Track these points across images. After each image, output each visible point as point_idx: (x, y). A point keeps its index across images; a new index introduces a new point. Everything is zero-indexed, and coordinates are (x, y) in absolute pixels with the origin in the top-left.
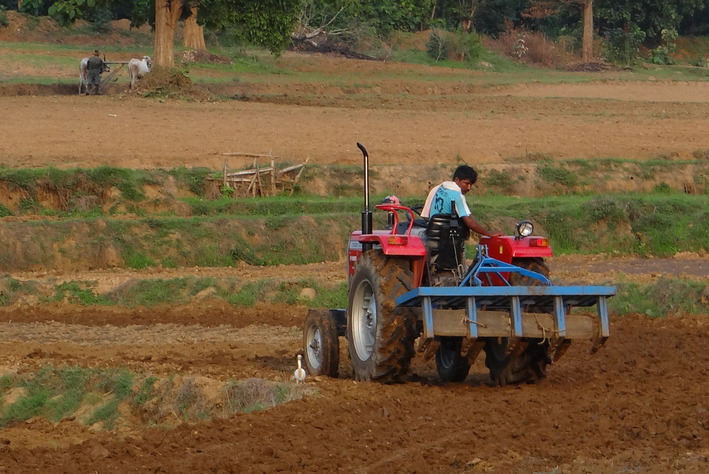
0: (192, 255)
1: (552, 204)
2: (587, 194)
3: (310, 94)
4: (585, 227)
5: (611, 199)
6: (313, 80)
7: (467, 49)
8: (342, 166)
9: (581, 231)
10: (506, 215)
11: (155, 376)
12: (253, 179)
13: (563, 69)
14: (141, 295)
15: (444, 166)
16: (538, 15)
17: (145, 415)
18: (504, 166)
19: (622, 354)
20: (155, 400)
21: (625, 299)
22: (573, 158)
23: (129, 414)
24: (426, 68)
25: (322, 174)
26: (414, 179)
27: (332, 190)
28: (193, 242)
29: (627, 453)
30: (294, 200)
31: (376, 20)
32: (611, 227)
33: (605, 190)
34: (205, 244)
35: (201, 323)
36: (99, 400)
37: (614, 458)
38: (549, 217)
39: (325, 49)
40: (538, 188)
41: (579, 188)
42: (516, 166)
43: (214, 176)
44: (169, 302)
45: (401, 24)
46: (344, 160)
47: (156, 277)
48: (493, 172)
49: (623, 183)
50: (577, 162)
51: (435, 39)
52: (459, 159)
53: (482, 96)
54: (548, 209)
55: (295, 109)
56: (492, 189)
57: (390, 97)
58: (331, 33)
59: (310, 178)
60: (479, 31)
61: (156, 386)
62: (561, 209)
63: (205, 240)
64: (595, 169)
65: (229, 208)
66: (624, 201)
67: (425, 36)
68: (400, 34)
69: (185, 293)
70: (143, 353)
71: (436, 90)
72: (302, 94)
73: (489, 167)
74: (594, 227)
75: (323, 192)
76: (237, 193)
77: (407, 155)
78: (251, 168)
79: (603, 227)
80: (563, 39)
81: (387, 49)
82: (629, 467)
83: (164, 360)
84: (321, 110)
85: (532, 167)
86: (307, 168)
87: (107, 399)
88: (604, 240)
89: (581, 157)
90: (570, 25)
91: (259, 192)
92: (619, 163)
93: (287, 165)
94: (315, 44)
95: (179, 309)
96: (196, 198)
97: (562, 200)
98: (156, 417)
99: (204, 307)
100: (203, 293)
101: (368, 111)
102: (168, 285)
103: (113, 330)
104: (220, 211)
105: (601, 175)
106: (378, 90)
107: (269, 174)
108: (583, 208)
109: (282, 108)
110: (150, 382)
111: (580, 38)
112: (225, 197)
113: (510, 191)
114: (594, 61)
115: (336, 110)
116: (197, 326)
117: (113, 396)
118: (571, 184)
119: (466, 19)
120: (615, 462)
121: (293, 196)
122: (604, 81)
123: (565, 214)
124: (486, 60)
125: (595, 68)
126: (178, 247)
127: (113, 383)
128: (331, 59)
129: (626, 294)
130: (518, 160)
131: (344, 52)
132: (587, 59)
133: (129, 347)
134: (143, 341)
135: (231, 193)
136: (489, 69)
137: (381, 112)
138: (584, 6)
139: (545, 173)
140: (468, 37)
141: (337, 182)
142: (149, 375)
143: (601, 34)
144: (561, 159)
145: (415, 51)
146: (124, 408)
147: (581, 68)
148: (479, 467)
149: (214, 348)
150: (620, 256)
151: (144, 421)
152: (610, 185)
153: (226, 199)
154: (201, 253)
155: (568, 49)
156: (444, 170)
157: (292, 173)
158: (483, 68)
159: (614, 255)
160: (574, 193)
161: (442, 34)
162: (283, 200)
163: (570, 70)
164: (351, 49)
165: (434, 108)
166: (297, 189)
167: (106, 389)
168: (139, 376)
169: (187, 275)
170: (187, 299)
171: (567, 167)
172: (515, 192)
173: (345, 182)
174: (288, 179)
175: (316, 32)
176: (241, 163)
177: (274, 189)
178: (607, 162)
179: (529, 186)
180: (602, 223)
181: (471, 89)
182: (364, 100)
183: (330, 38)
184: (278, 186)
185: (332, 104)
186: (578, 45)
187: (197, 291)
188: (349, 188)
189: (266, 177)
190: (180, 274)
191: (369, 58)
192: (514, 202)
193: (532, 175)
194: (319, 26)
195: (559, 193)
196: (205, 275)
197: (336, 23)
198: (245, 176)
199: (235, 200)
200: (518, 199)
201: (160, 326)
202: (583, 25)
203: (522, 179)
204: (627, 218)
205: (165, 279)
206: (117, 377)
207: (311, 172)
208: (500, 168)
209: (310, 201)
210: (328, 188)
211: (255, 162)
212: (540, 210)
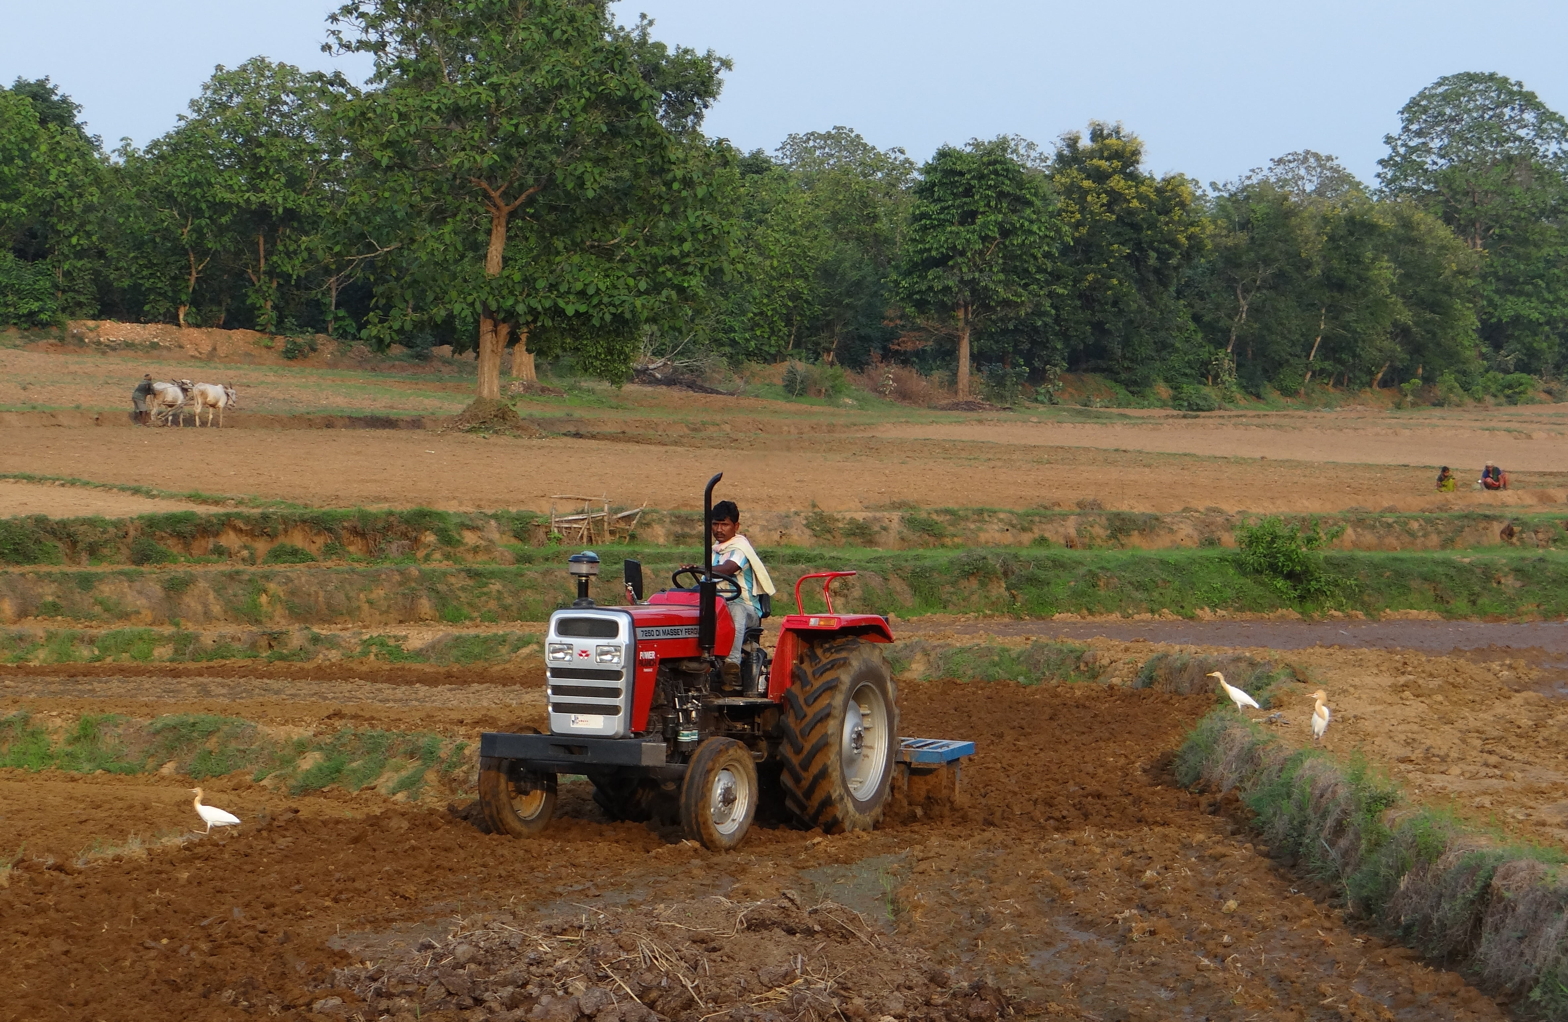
0: (514, 608)
1: (917, 558)
2: (957, 547)
3: (651, 432)
4: (953, 584)
5: (984, 553)
6: (655, 416)
7: (828, 384)
8: (684, 511)
9: (949, 588)
10: (865, 569)
11: (466, 741)
12: (583, 525)
13: (935, 408)
14: (455, 652)
15: (797, 514)
16: (909, 347)
17: (454, 785)
18: (864, 514)
19: (989, 725)
20: (465, 768)
21: (995, 664)
22: (943, 506)
23: (436, 784)
24: (782, 405)
25: (661, 521)
26: (763, 528)
27: (672, 538)
28: (515, 594)
29: (987, 835)
30: (630, 549)
31: (728, 349)
32: (983, 584)
33: (977, 544)
34: (529, 596)
35: (522, 684)
36: (403, 767)
37: (972, 840)
38: (914, 572)
39: (670, 382)
40: (903, 539)
41: (948, 541)
42: (878, 515)
43: (540, 521)
44: (486, 660)
45: (755, 355)
46: (686, 505)
47: (472, 632)
48: (852, 521)
49: (997, 535)
50: (947, 512)
51: (792, 372)
52: (814, 506)
53: (843, 436)
54: (912, 563)
55: (634, 448)
56: (851, 539)
57: (741, 436)
58: (676, 363)
59: (648, 525)
60: (842, 364)
61: (467, 752)
62: (927, 563)
63: (529, 592)
64: (966, 519)
65: (556, 557)
66: (998, 556)
67: (781, 369)
68: (755, 366)
69: (504, 650)
70: (455, 716)
71: (792, 429)
72: (641, 431)
73: (848, 516)
74: (964, 583)
75: (661, 540)
76: (566, 540)
77: (756, 500)
78: (582, 512)
79: (974, 584)
80: (938, 375)
81: (739, 383)
82: (988, 850)
83: (477, 723)
84: (663, 449)
85: (896, 516)
86: (644, 513)
87: (412, 766)
88: (975, 598)
89: (951, 506)
90: (943, 359)
91: (590, 540)
92: (993, 512)
93: (622, 510)
94: (659, 376)
95: (498, 668)
96: (519, 544)
97: (928, 553)
98: (466, 787)
99: (525, 666)
100: (525, 651)
101: (716, 451)
102: (486, 640)
103: (423, 690)
104: (547, 560)
105: (972, 526)
106: (727, 428)
107: (602, 520)
108: (951, 562)
109: (620, 446)
110: (460, 748)
111: (955, 374)
112: (553, 544)
113: (870, 542)
114: (970, 399)
115: (679, 449)
116: (517, 687)
117: (420, 762)
118: (940, 536)
119: (828, 351)
120: (973, 844)
121: (628, 544)
122: (980, 422)
123: (932, 569)
124: (849, 397)
125: (970, 407)
126: (499, 599)
127: (420, 748)
128: (676, 394)
129: (996, 658)
130: (881, 508)
131: (691, 386)
132: (962, 397)
133: (440, 709)
134: (455, 703)
135: (559, 540)
136: (852, 406)
137: (729, 452)
138: (960, 338)
139: (910, 522)
140: (830, 371)
141: (678, 529)
142: (459, 740)
143: (979, 370)
144: (928, 507)
145: (770, 385)
146: (431, 776)
147: (956, 406)
148: (821, 847)
149: (533, 712)
150: (991, 616)
151: (453, 791)
152: (983, 537)
153: (554, 547)
154: (524, 606)
155: (941, 385)
156: (797, 519)
157: (628, 519)
158: (846, 405)
159: (985, 616)
160: (943, 546)
161: (801, 367)
162: (616, 548)
163: (943, 409)
164: (699, 382)
165: (789, 449)
166: (633, 537)
167: (411, 755)
168: (448, 741)
169: (508, 630)
170: (507, 657)
171: (935, 517)
172: (877, 544)
173: (687, 530)
174: (622, 525)
175: (660, 362)
176: (570, 507)
177: (608, 537)
178: (980, 512)
179: (892, 537)
180: (972, 579)
181: (831, 428)
182: (711, 438)
183: (676, 369)
184: (612, 533)
185: (676, 443)
186: (953, 382)
187: (518, 648)
188: (691, 536)
189: (598, 523)
190: (499, 629)
191: (718, 393)
192: (875, 555)
193: (895, 525)
194: (663, 356)
195: (925, 545)
196: (527, 630)
197: (681, 353)
198: (575, 521)
199: (563, 548)
200: (880, 551)
201: (476, 686)
202: (957, 360)
203: (885, 529)
204: (1000, 575)
205: (483, 635)
206: (423, 742)
207: (649, 518)
208: (860, 516)
209: (647, 550)
210: (667, 536)
211: (586, 505)
212: (904, 564)
